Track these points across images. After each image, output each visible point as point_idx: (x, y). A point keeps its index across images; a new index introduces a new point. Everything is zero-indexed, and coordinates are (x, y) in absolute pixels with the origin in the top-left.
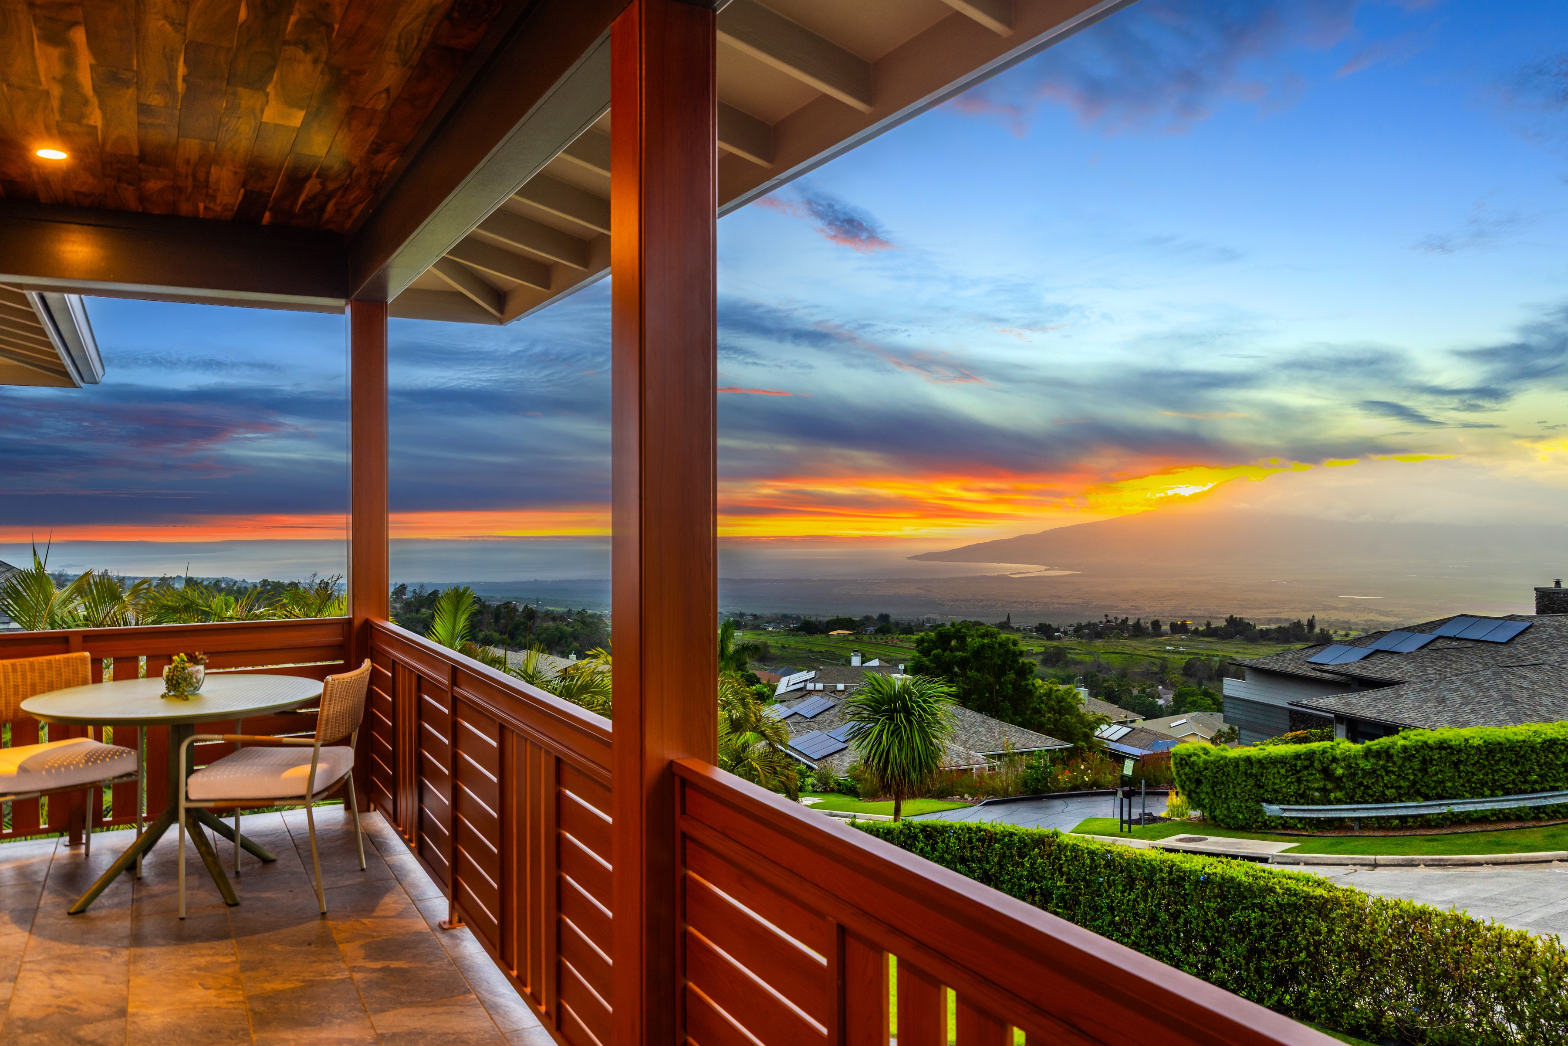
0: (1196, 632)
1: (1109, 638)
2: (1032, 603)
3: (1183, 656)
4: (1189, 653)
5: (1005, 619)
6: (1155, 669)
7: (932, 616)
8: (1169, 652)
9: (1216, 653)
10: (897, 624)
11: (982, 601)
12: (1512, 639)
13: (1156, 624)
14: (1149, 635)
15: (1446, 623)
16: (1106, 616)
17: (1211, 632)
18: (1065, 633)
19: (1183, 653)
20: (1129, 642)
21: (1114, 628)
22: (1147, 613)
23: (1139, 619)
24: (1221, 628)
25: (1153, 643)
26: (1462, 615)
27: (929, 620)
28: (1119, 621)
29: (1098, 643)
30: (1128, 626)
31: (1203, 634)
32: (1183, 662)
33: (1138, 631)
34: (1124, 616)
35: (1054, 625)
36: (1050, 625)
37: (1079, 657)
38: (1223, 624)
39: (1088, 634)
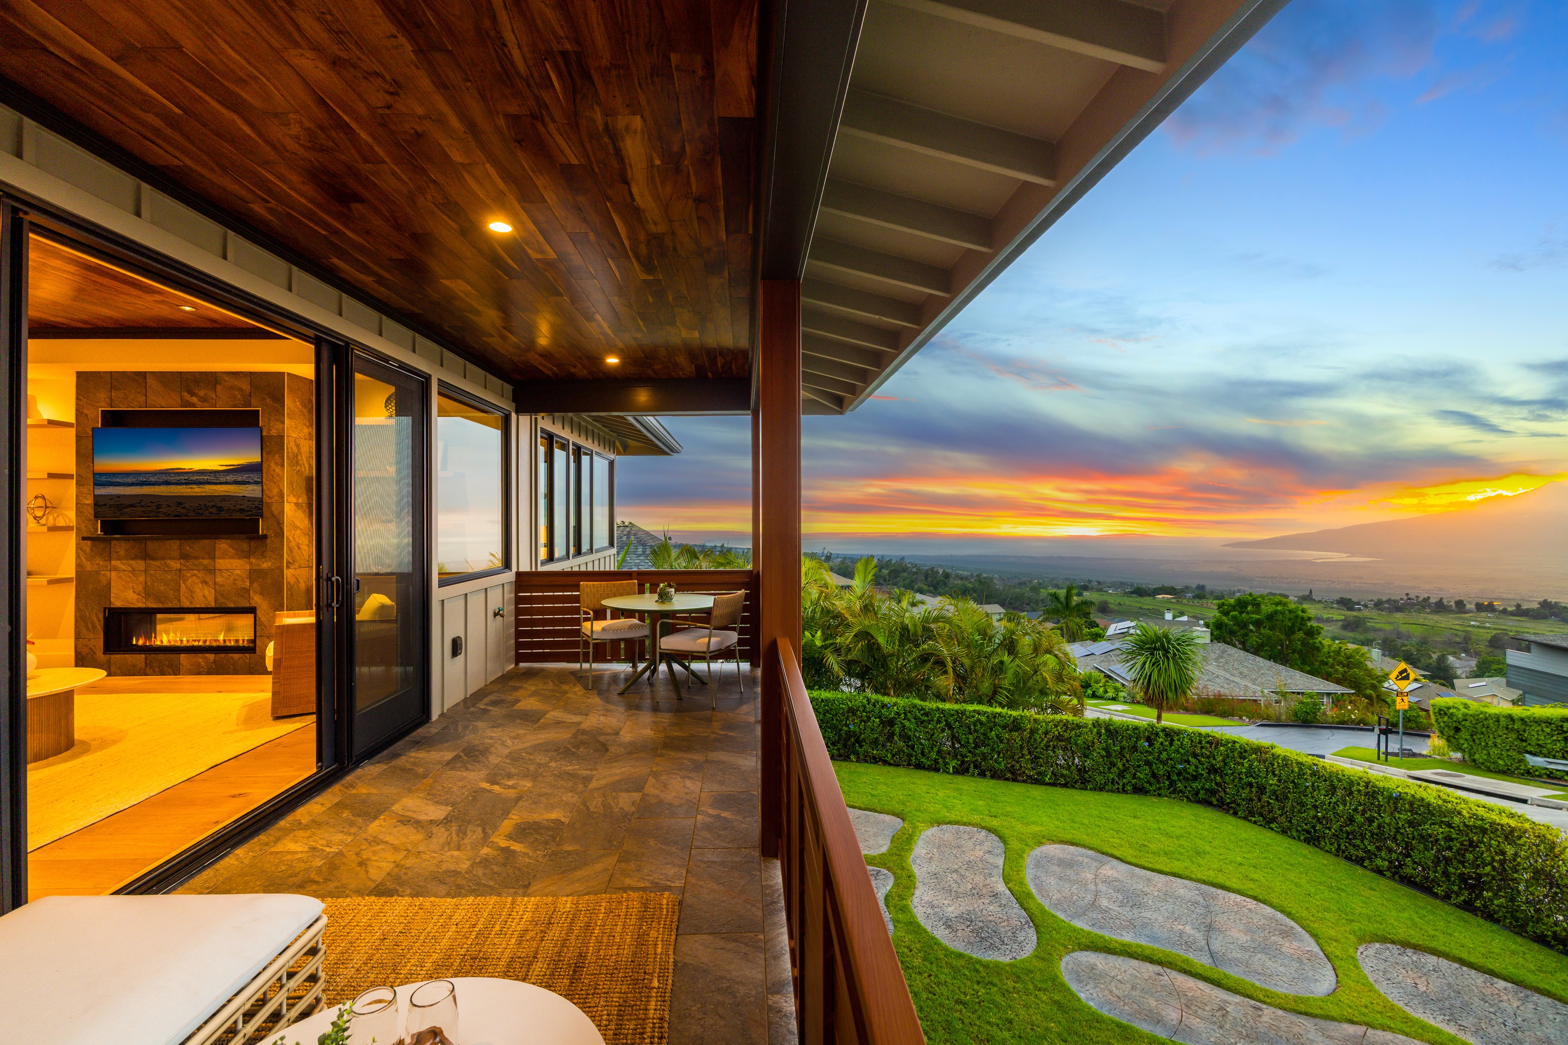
0: (1504, 611)
1: (1410, 612)
2: (1333, 582)
3: (1489, 631)
4: (1496, 629)
5: (1307, 593)
6: (1458, 640)
7: (1242, 588)
8: (1473, 626)
9: (1526, 630)
10: (1212, 593)
11: (1287, 578)
13: (1460, 604)
14: (1451, 611)
16: (1407, 594)
17: (1520, 612)
18: (1366, 606)
19: (1489, 628)
20: (1430, 616)
21: (1415, 604)
22: (1451, 593)
23: (1442, 599)
24: (1533, 610)
25: (1456, 619)
27: (1239, 591)
28: (1421, 599)
29: (1398, 615)
30: (1430, 603)
31: (1512, 614)
32: (1489, 636)
33: (1440, 607)
34: (1426, 596)
35: (1355, 599)
36: (1350, 599)
37: (1378, 626)
38: (1536, 606)
39: (1388, 608)
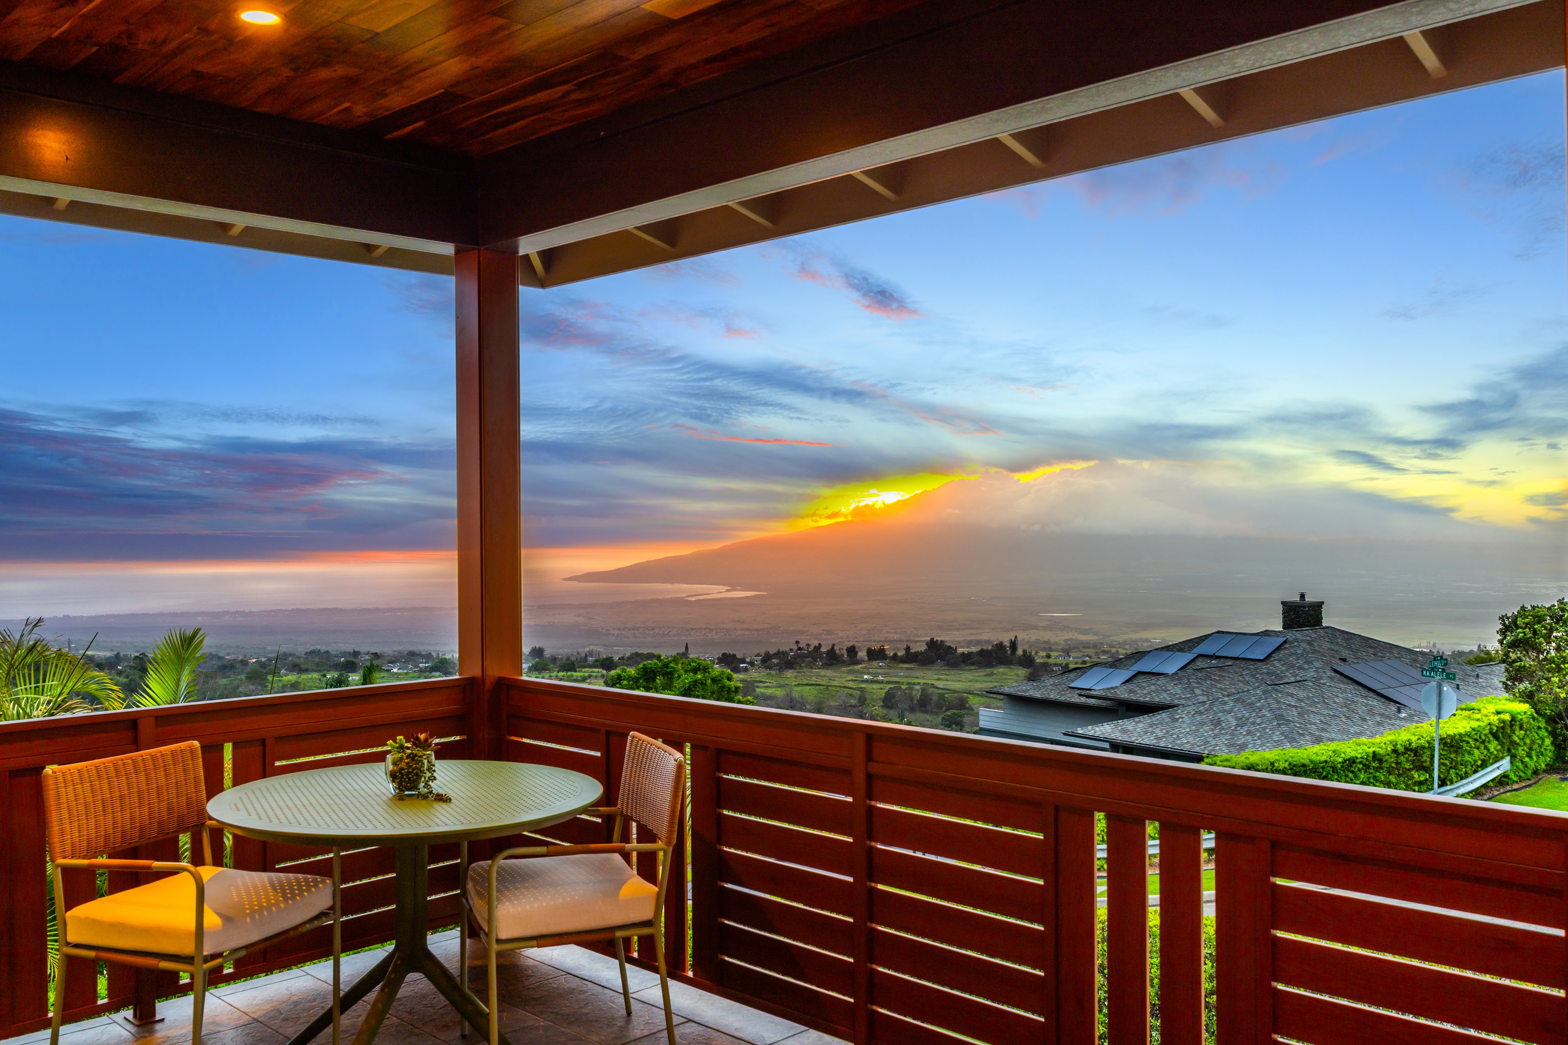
0: (895, 658)
1: (801, 667)
2: (711, 630)
3: (882, 686)
4: (889, 682)
5: (683, 650)
6: (853, 702)
7: (595, 648)
8: (866, 681)
9: (916, 681)
10: (554, 659)
11: (653, 629)
12: (1269, 656)
13: (852, 651)
14: (844, 663)
15: (1203, 640)
16: (797, 642)
17: (911, 658)
18: (752, 664)
19: (882, 682)
20: (823, 672)
21: (806, 656)
22: (842, 639)
23: (833, 645)
24: (921, 653)
25: (850, 672)
26: (1218, 632)
27: (591, 654)
28: (811, 648)
29: (789, 673)
30: (822, 653)
31: (903, 660)
32: (883, 692)
33: (832, 659)
34: (815, 643)
35: (739, 656)
36: (734, 655)
37: (769, 692)
38: (922, 648)
39: (777, 665)
